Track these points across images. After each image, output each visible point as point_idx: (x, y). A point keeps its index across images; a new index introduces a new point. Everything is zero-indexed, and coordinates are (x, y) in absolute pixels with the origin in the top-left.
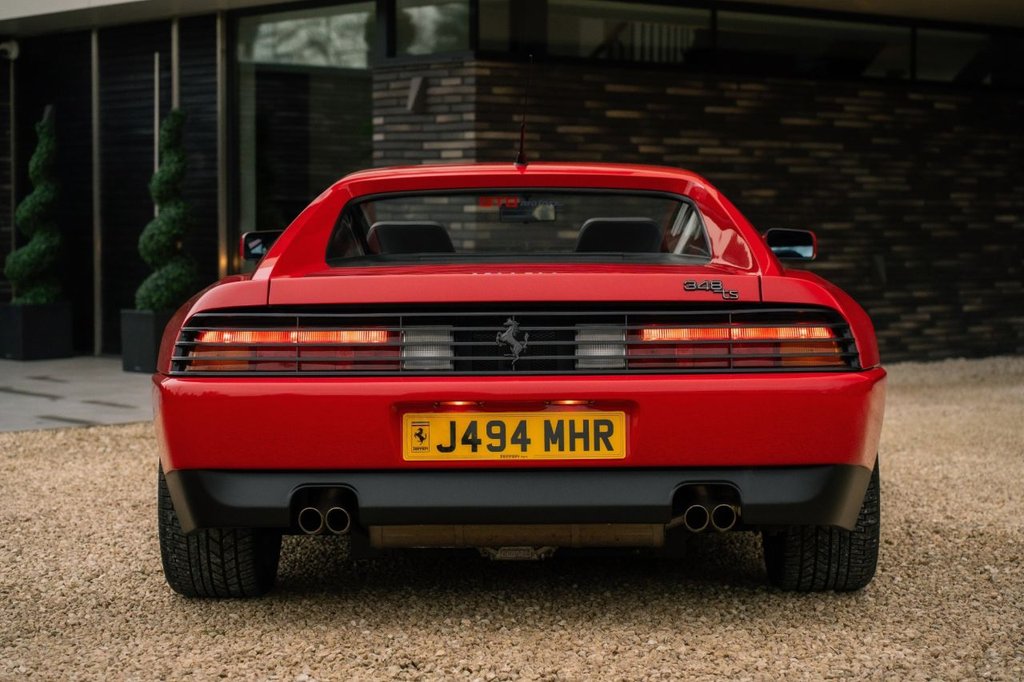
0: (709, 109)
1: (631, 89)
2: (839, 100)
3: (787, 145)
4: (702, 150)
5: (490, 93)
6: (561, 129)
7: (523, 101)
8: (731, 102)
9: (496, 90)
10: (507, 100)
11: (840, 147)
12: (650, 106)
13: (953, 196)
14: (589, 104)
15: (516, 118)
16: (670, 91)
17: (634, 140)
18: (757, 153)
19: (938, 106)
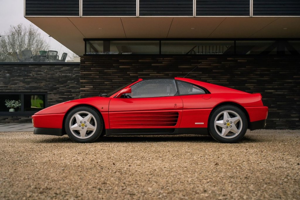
0: (153, 65)
1: (127, 61)
2: (199, 61)
3: (181, 73)
4: (150, 75)
5: (84, 63)
6: (105, 71)
7: (94, 65)
8: (161, 63)
9: (86, 63)
10: (89, 65)
11: (201, 73)
12: (133, 65)
13: (246, 85)
14: (114, 65)
15: (92, 69)
16: (140, 61)
17: (128, 73)
18: (170, 75)
19: (239, 61)
